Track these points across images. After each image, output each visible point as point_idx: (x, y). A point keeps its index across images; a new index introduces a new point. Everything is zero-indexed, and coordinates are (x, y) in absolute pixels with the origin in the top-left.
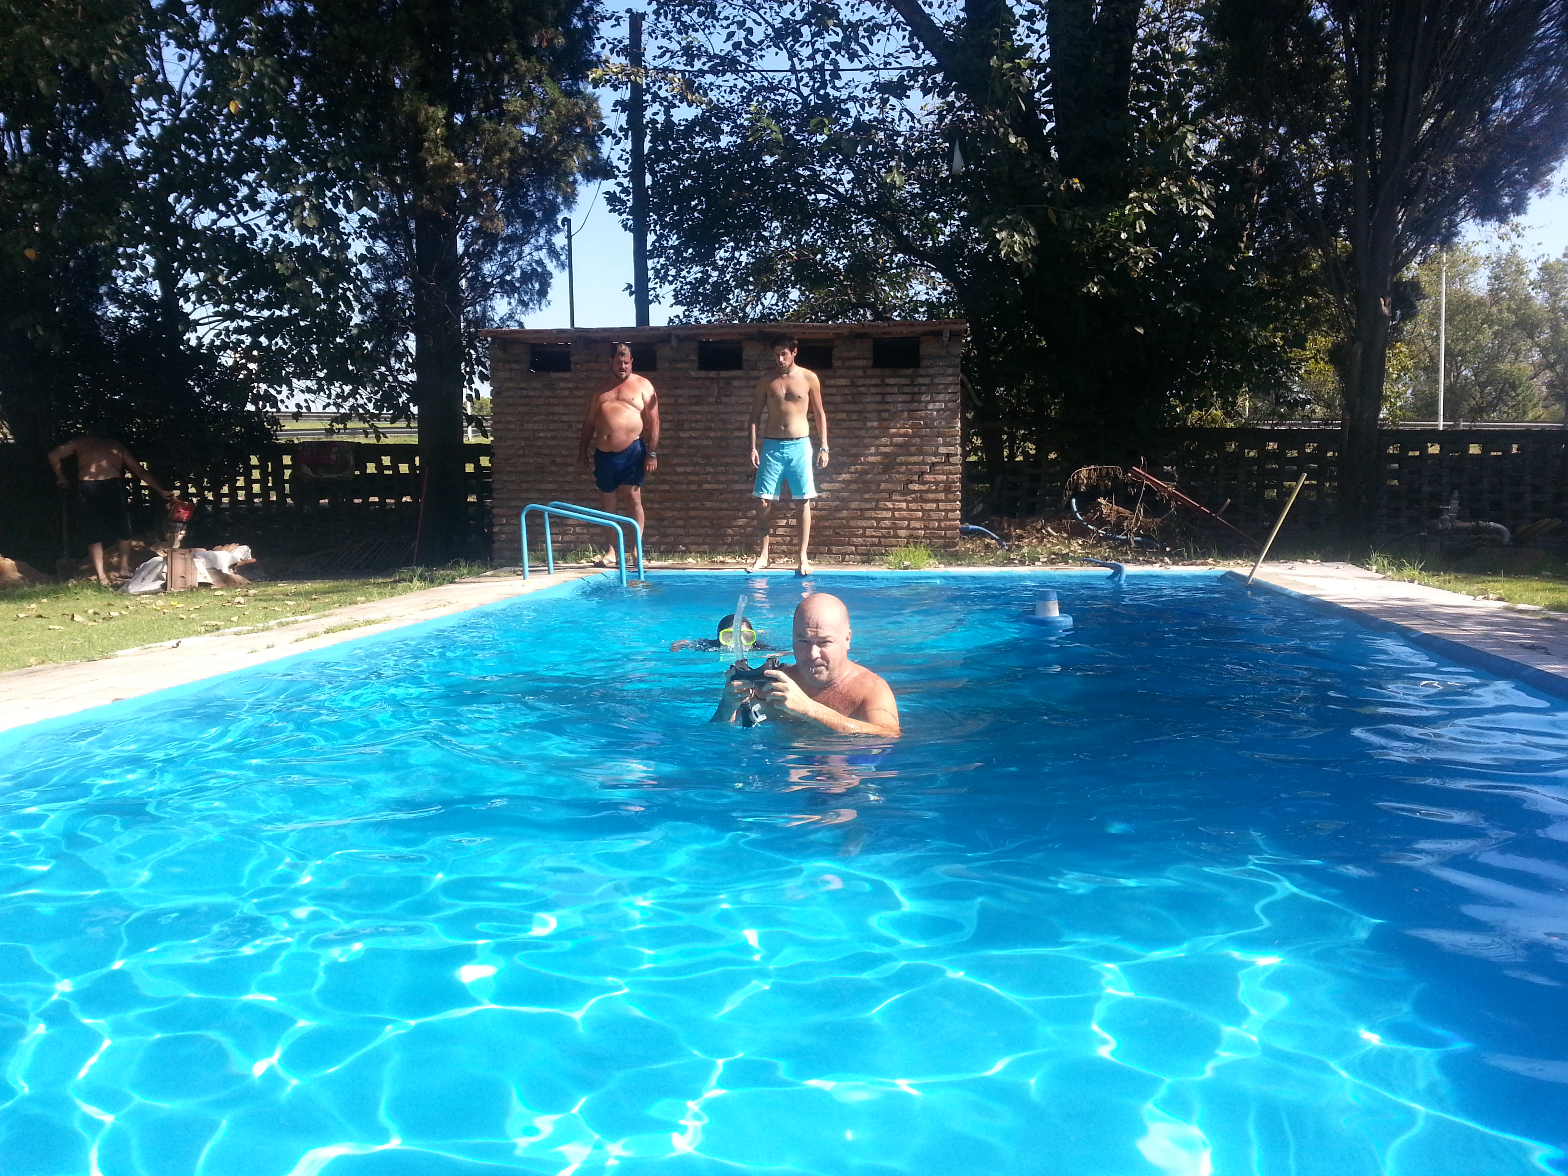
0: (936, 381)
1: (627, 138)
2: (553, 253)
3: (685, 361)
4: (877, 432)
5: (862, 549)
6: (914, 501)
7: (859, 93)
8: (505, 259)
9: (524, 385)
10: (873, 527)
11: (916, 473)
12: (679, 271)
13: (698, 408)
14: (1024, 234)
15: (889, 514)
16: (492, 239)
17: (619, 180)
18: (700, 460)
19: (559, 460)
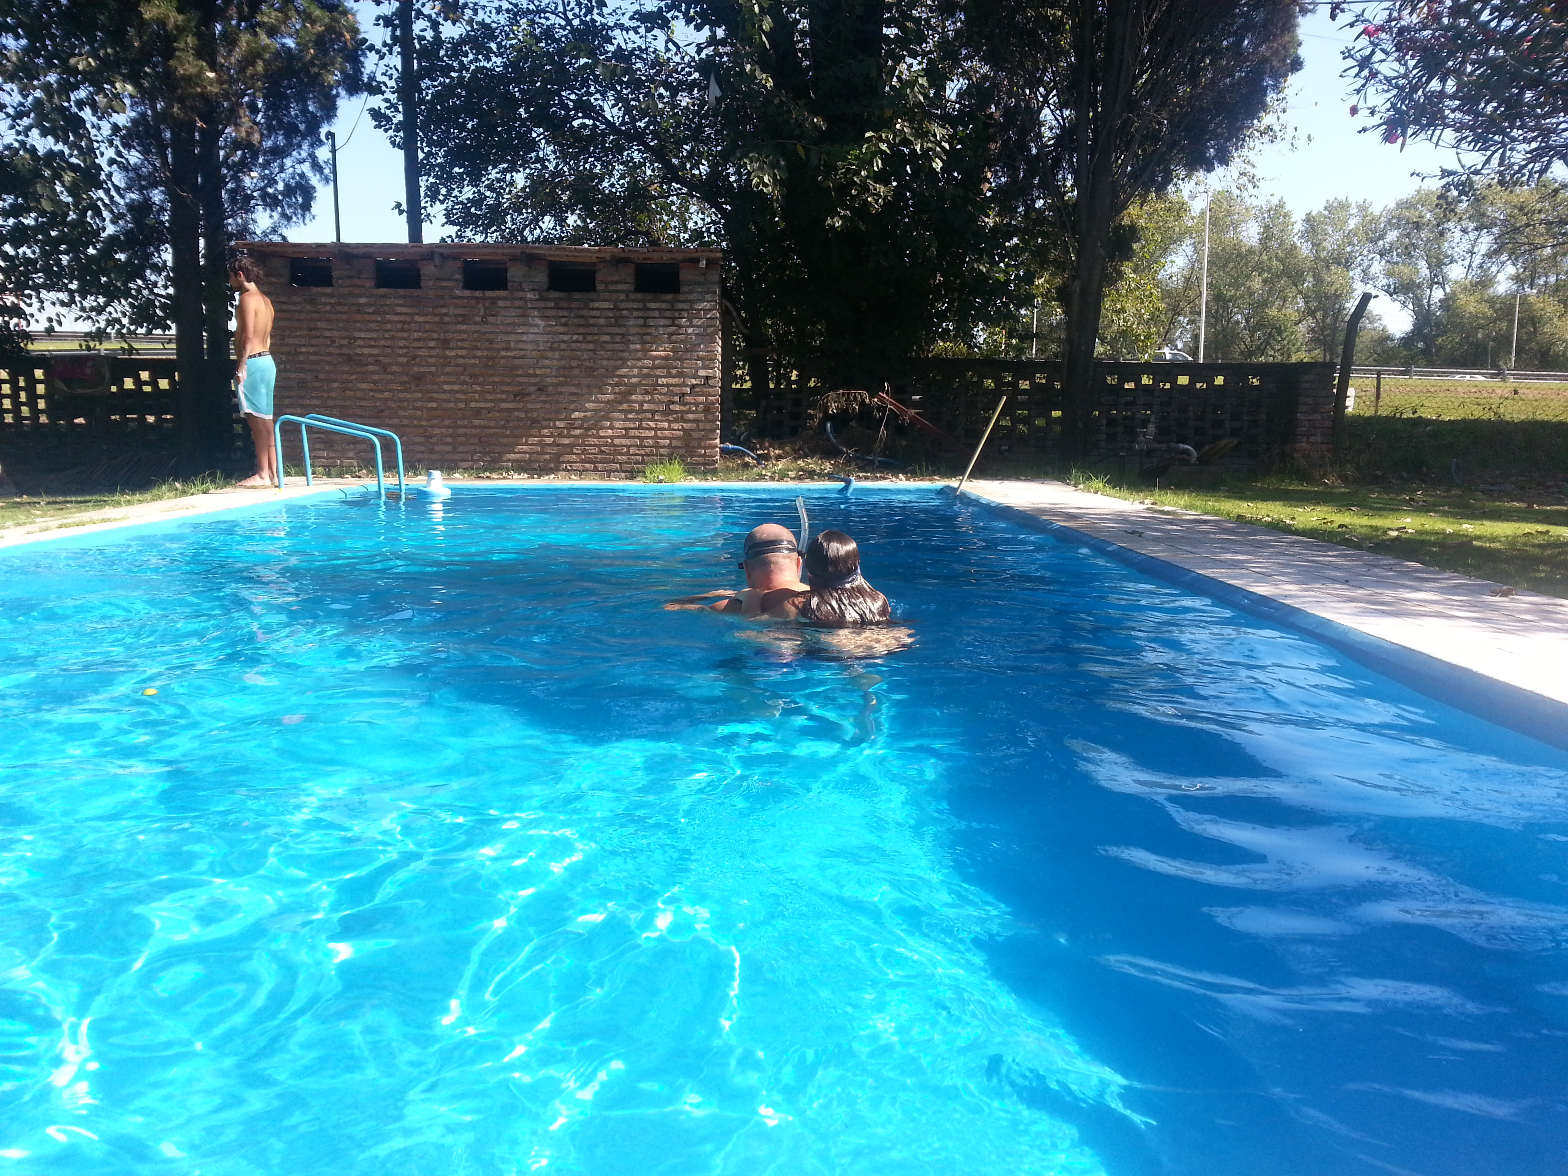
0: (695, 306)
1: (391, 54)
2: (316, 167)
3: (448, 280)
4: (639, 354)
5: (627, 467)
6: (676, 421)
7: (625, 20)
8: (267, 172)
9: (284, 299)
10: (636, 446)
11: (677, 394)
12: (450, 190)
13: (464, 327)
15: (652, 433)
16: (253, 150)
17: (386, 96)
18: (467, 379)
19: (322, 376)
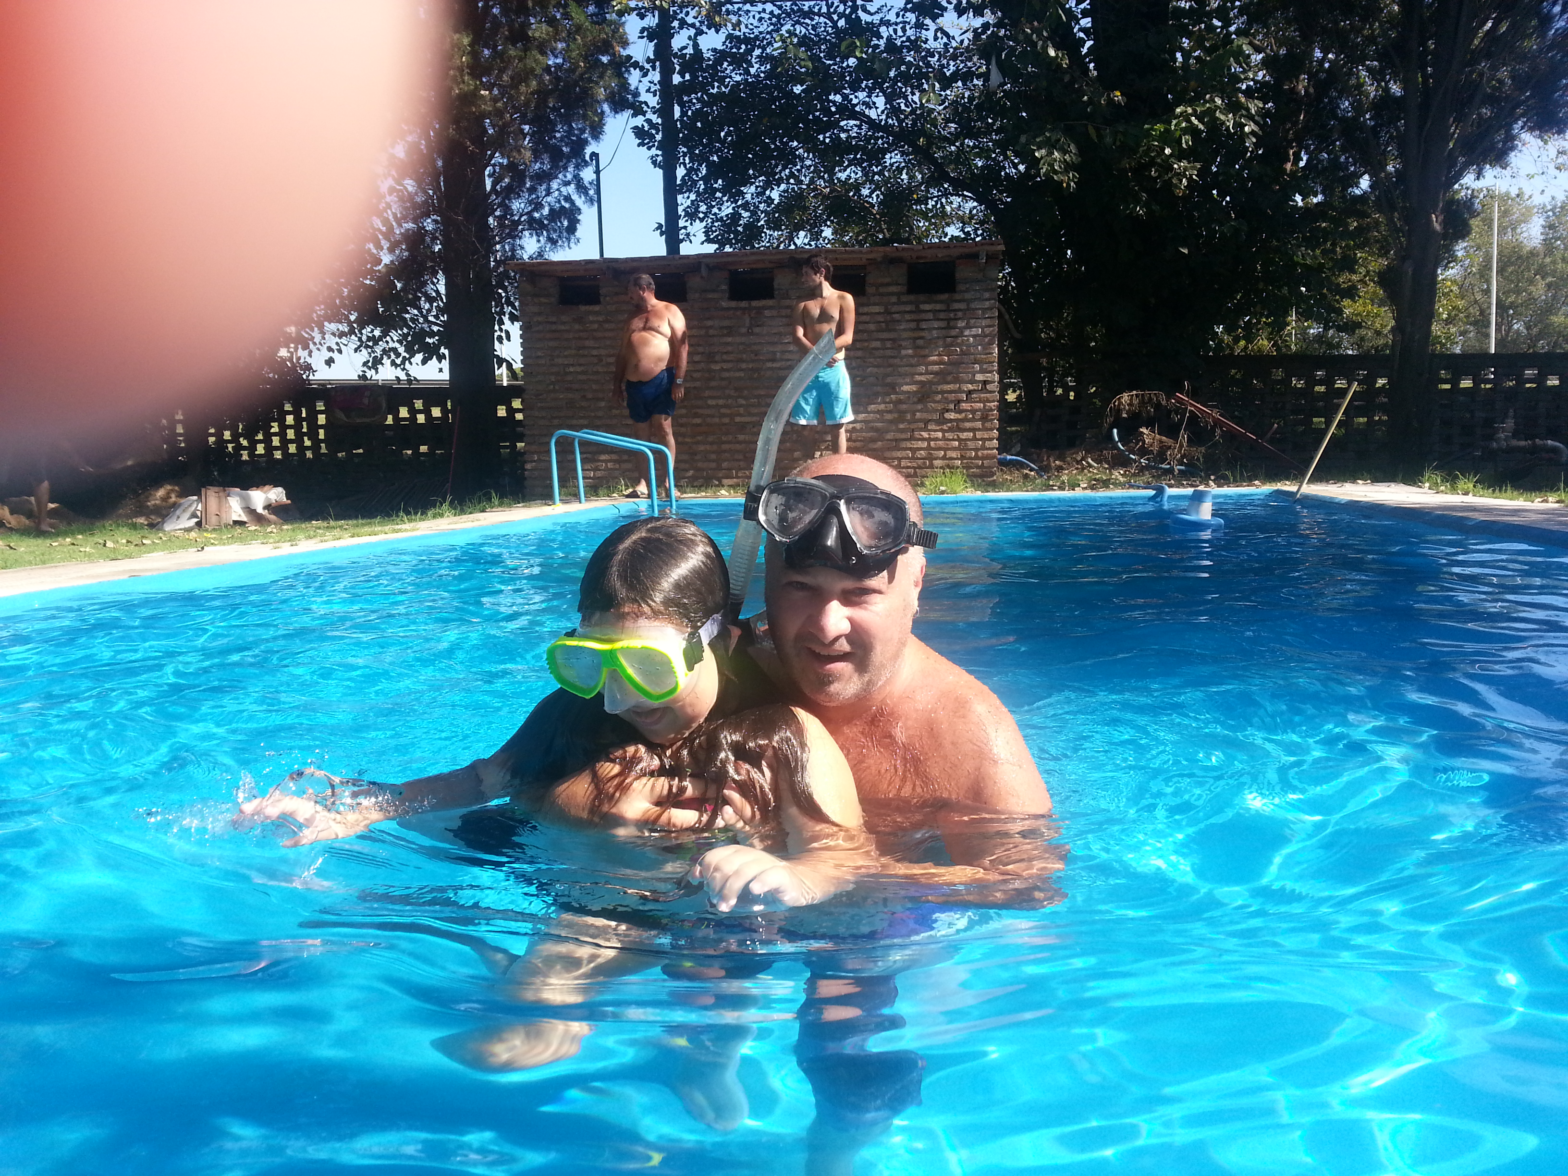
0: (973, 306)
1: (654, 70)
2: (581, 188)
3: (714, 291)
4: (912, 360)
6: (950, 430)
7: (892, 17)
8: (533, 196)
9: (554, 319)
10: (908, 458)
11: (952, 402)
12: (710, 208)
13: (730, 339)
14: (1064, 152)
15: (925, 444)
16: (519, 176)
17: (648, 116)
18: (732, 393)
19: (590, 396)
